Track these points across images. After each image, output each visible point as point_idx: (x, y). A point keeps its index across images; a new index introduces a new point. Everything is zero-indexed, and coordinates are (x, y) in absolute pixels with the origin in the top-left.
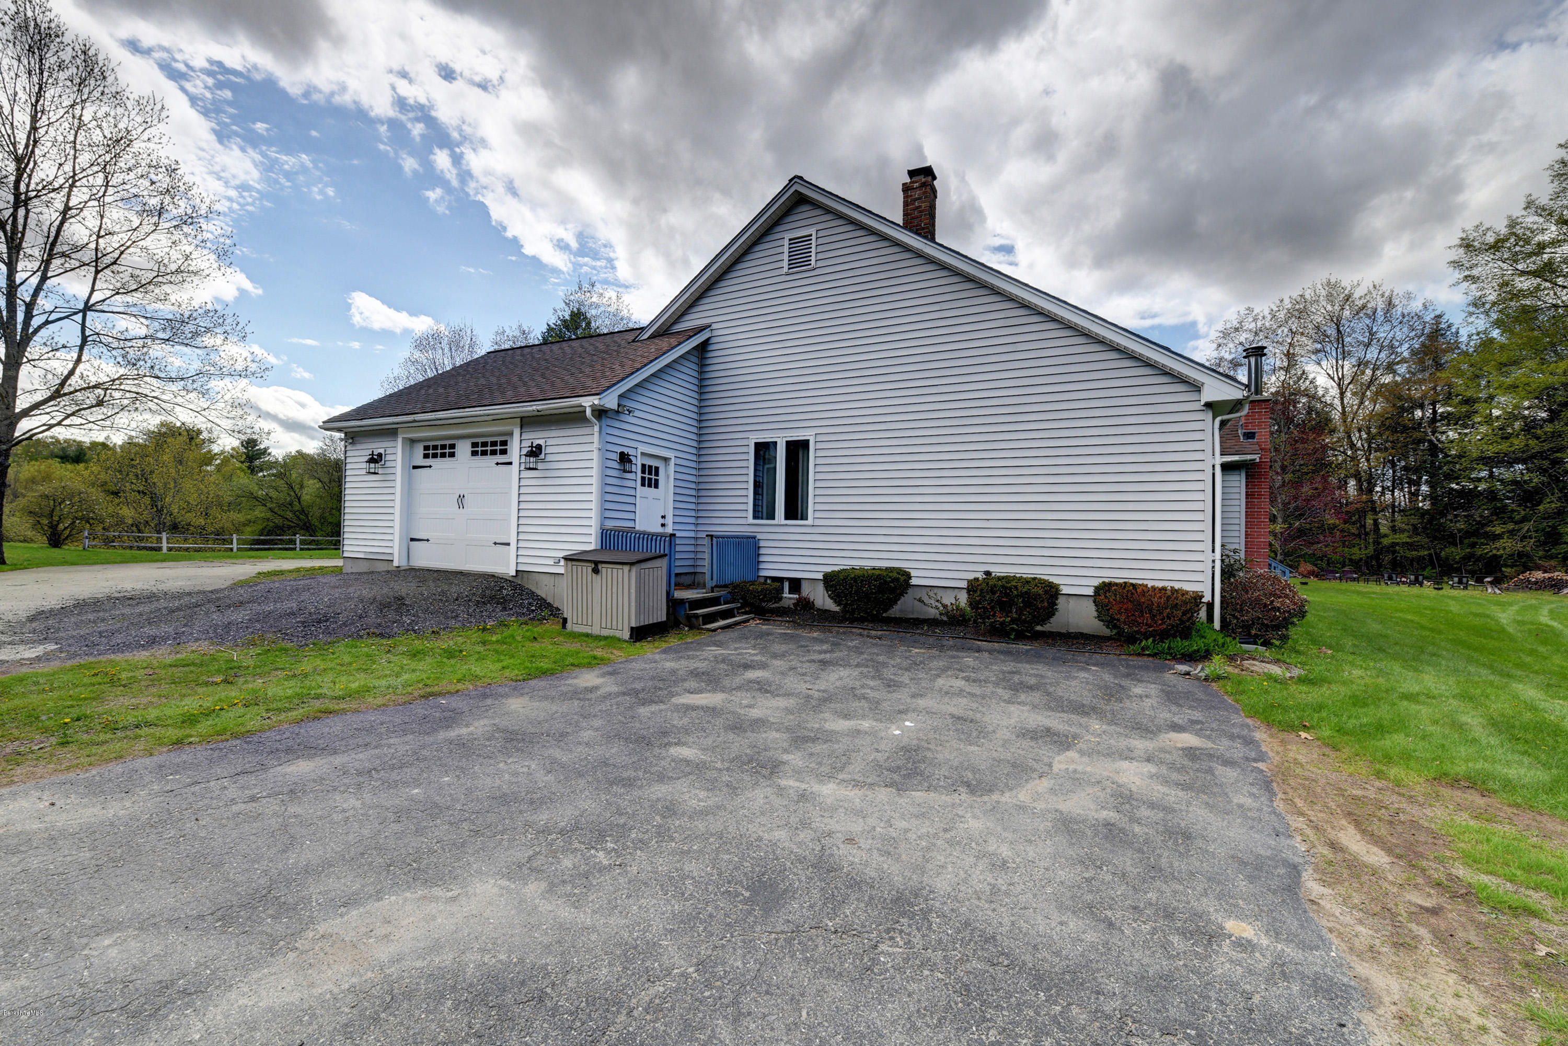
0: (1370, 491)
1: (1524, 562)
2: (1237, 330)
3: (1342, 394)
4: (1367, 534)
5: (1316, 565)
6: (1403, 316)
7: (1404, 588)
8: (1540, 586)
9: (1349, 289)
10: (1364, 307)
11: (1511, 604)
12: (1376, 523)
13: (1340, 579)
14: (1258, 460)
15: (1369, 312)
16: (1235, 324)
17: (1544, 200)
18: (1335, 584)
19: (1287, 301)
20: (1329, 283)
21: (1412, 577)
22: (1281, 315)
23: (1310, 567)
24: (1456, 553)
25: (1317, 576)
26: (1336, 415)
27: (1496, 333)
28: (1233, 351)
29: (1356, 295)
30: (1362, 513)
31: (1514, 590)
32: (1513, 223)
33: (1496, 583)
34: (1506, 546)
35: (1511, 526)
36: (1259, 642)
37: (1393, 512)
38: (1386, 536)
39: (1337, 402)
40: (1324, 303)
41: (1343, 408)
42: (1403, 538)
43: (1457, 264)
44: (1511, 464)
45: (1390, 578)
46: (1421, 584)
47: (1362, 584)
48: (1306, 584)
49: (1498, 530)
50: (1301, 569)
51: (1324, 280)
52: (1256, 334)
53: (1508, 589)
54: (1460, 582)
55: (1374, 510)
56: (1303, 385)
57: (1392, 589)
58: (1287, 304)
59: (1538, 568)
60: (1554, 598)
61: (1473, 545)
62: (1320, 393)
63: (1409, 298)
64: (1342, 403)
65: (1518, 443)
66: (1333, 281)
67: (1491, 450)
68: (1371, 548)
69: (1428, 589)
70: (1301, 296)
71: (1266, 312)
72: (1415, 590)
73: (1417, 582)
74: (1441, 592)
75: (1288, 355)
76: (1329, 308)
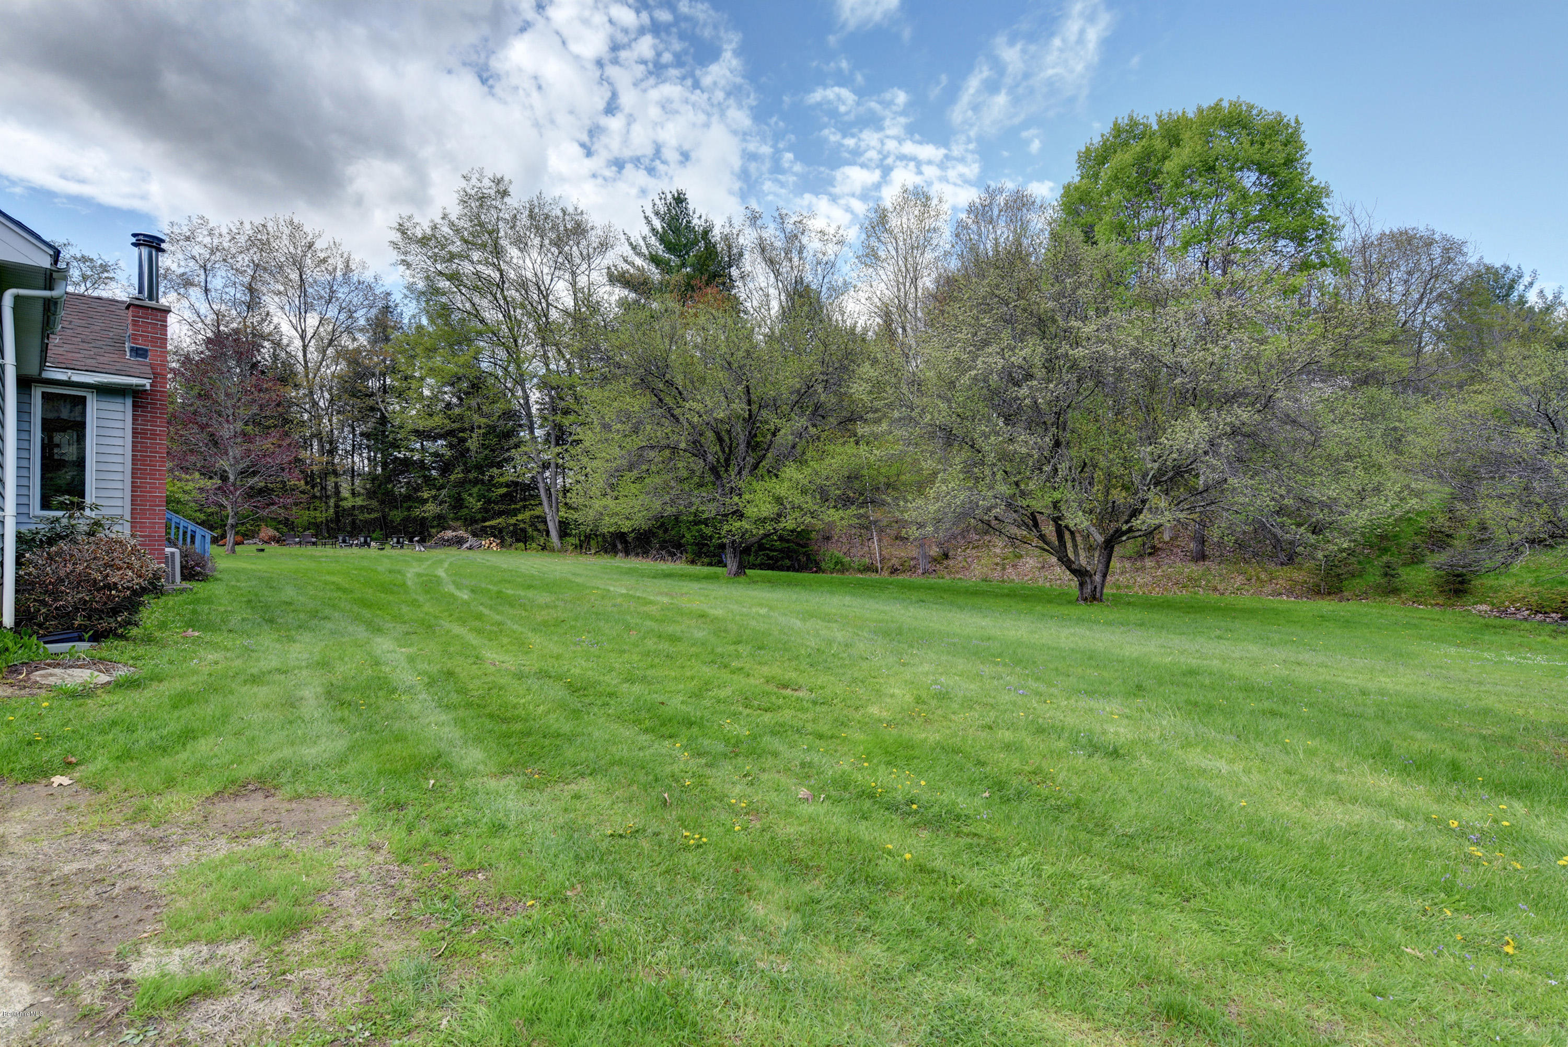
0: (332, 452)
1: (441, 522)
2: (188, 239)
3: (305, 348)
4: (328, 497)
5: (277, 530)
6: (359, 282)
7: (355, 550)
8: (449, 543)
9: (311, 236)
10: (324, 261)
11: (427, 559)
12: (337, 486)
13: (300, 543)
14: (148, 387)
15: (330, 268)
16: (186, 231)
17: (453, 217)
18: (295, 550)
19: (247, 226)
20: (292, 223)
21: (362, 539)
22: (242, 239)
23: (271, 532)
24: (397, 515)
25: (278, 542)
26: (300, 369)
27: (425, 321)
28: (182, 263)
29: (319, 245)
30: (325, 475)
31: (435, 548)
32: (435, 227)
33: (422, 541)
34: (431, 509)
35: (433, 492)
36: (87, 636)
37: (353, 477)
38: (346, 499)
39: (300, 355)
40: (287, 242)
41: (306, 362)
42: (359, 501)
43: (395, 245)
44: (435, 439)
45: (344, 541)
46: (369, 546)
47: (319, 547)
48: (263, 550)
49: (426, 495)
50: (262, 535)
51: (287, 217)
52: (212, 253)
53: (430, 547)
54: (398, 542)
55: (335, 473)
56: (267, 329)
57: (347, 551)
58: (248, 229)
59: (449, 528)
60: (458, 552)
61: (409, 509)
62: (285, 341)
63: (364, 268)
64: (305, 355)
65: (438, 420)
66: (296, 221)
67: (422, 425)
68: (332, 511)
69: (373, 550)
70: (263, 226)
71: (224, 231)
72: (364, 551)
73: (366, 544)
74: (382, 552)
75: (251, 289)
76: (292, 249)
